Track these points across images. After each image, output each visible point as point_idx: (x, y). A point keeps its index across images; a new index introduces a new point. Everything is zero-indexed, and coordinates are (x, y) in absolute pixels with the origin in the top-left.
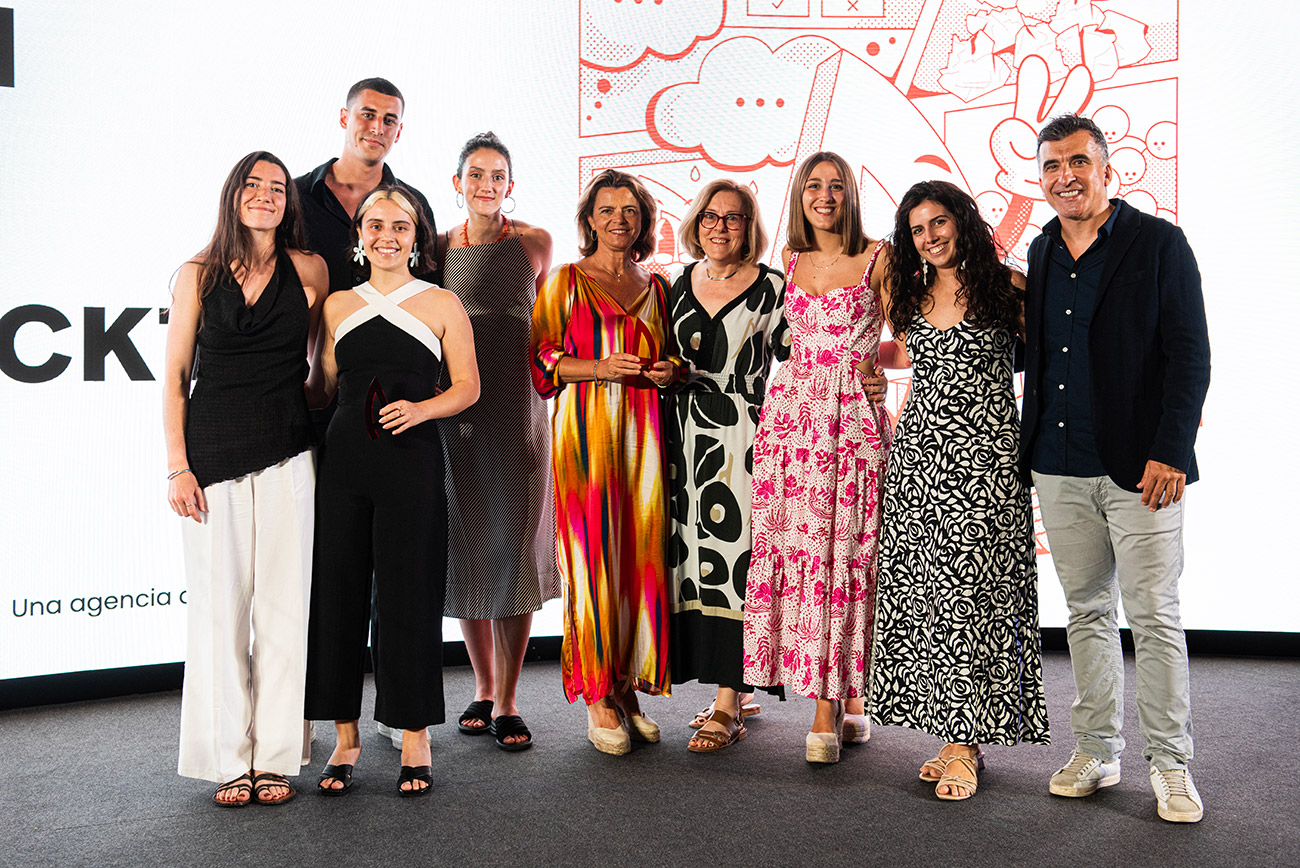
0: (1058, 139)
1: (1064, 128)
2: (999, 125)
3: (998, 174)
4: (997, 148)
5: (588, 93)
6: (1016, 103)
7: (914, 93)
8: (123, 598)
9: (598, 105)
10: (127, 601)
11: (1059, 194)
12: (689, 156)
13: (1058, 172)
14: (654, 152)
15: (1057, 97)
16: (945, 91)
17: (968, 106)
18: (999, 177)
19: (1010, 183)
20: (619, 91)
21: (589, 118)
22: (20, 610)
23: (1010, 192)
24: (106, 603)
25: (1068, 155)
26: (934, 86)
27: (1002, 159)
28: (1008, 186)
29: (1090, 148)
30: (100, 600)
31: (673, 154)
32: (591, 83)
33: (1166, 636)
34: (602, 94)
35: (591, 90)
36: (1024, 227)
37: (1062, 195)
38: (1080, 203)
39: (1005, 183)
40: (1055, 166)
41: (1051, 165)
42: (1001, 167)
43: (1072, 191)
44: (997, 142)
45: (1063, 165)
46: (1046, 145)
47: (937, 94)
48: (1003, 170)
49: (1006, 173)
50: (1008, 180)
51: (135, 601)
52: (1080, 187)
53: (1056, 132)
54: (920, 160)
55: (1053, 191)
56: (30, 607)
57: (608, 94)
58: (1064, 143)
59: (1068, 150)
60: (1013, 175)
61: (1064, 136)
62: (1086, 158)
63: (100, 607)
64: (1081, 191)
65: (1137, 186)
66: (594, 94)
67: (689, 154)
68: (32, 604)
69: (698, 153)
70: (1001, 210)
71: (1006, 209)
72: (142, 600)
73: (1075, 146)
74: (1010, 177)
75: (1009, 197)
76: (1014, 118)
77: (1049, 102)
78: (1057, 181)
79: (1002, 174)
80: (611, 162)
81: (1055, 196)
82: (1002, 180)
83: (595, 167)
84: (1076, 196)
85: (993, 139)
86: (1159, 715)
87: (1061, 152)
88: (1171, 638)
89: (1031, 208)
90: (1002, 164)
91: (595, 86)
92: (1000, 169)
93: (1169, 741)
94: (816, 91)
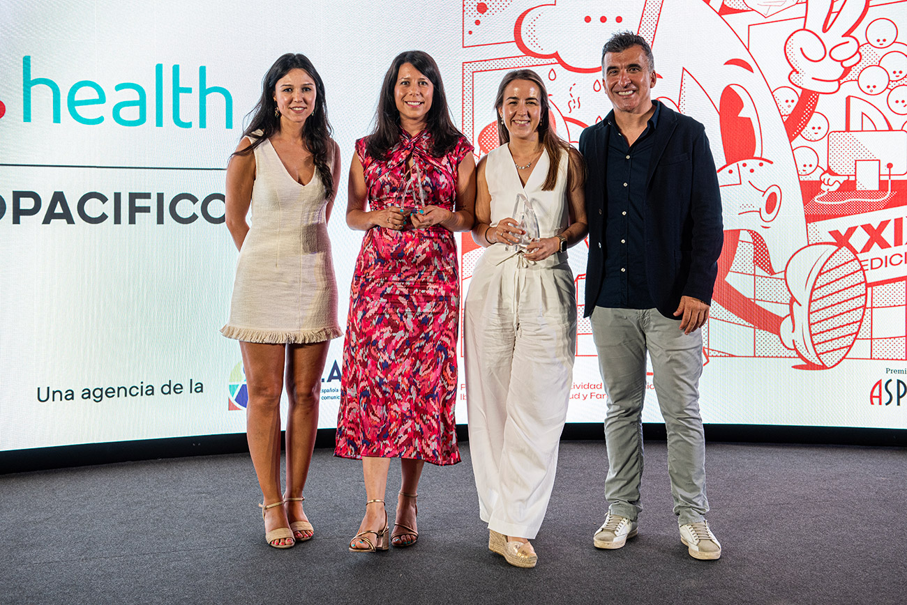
0: (619, 51)
1: (622, 43)
2: (792, 35)
3: (791, 73)
4: (790, 53)
5: (470, 14)
6: (806, 17)
7: (725, 10)
8: (119, 389)
9: (478, 23)
10: (122, 391)
11: (617, 93)
12: (547, 61)
13: (618, 77)
14: (520, 58)
15: (839, 13)
16: (749, 9)
17: (767, 20)
18: (792, 76)
19: (801, 80)
20: (493, 11)
21: (470, 33)
22: (43, 396)
23: (800, 87)
24: (106, 393)
25: (627, 63)
26: (741, 5)
27: (794, 61)
28: (798, 82)
29: (640, 59)
30: (101, 390)
31: (535, 60)
32: (472, 6)
33: (692, 424)
34: (480, 14)
35: (472, 11)
36: (811, 115)
37: (620, 93)
38: (633, 100)
39: (796, 80)
40: (616, 72)
41: (613, 70)
42: (793, 67)
43: (628, 91)
44: (790, 48)
45: (621, 71)
46: (609, 55)
47: (743, 11)
48: (794, 70)
49: (798, 73)
50: (798, 78)
51: (129, 392)
52: (634, 87)
53: (618, 46)
54: (727, 63)
55: (613, 90)
56: (52, 394)
57: (485, 14)
58: (623, 54)
59: (625, 60)
60: (803, 74)
61: (624, 49)
62: (639, 67)
63: (101, 396)
64: (634, 91)
65: (903, 82)
66: (474, 15)
67: (547, 60)
68: (54, 393)
69: (554, 59)
70: (793, 101)
71: (796, 100)
72: (134, 391)
73: (632, 57)
74: (800, 76)
75: (799, 91)
76: (804, 29)
77: (833, 16)
78: (616, 83)
79: (794, 73)
80: (487, 66)
81: (615, 94)
82: (794, 78)
83: (475, 70)
84: (631, 95)
85: (787, 46)
86: (686, 481)
87: (620, 61)
88: (694, 425)
89: (817, 99)
90: (794, 65)
91: (475, 8)
92: (792, 70)
93: (694, 500)
94: (647, 10)
